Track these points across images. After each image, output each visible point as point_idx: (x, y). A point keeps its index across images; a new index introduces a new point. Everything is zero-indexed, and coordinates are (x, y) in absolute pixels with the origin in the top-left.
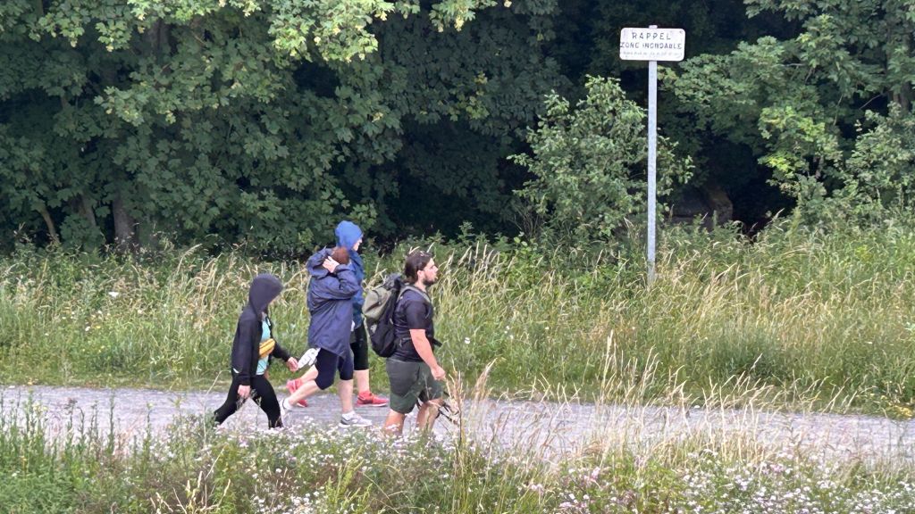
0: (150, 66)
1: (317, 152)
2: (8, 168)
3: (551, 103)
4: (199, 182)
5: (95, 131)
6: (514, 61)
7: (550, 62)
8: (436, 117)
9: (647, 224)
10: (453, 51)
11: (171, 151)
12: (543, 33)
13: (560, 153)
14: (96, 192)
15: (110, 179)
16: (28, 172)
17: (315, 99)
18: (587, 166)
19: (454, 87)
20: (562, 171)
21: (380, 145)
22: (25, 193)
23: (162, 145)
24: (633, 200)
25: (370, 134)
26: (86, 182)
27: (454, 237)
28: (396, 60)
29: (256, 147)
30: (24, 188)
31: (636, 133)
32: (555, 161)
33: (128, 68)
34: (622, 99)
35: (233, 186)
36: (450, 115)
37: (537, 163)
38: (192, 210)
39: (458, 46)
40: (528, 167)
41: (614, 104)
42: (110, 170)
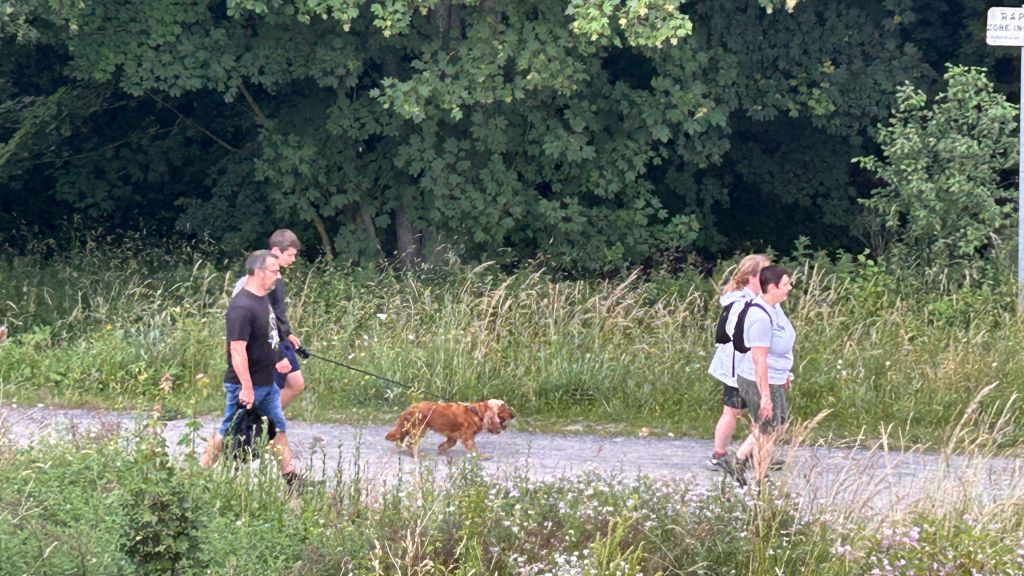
0: (434, 54)
1: (629, 153)
2: (274, 169)
3: (904, 96)
4: (491, 187)
5: (372, 128)
6: (867, 48)
7: (910, 48)
8: (772, 113)
9: (1017, 241)
10: (794, 35)
11: (459, 151)
12: (900, 15)
13: (914, 156)
14: (376, 198)
15: (391, 183)
16: (297, 174)
17: (627, 91)
18: (947, 172)
19: (793, 77)
20: (915, 177)
21: (704, 147)
22: (293, 199)
23: (451, 144)
24: (1001, 212)
25: (691, 132)
26: (364, 186)
27: (788, 254)
28: (724, 46)
29: (557, 147)
30: (293, 192)
31: (1007, 132)
32: (908, 166)
33: (412, 55)
34: (989, 93)
35: (532, 192)
36: (789, 110)
37: (888, 168)
38: (483, 220)
39: (800, 29)
40: (876, 172)
41: (978, 98)
42: (392, 174)
